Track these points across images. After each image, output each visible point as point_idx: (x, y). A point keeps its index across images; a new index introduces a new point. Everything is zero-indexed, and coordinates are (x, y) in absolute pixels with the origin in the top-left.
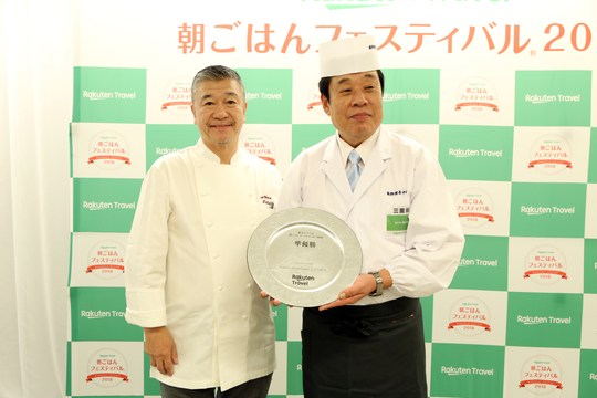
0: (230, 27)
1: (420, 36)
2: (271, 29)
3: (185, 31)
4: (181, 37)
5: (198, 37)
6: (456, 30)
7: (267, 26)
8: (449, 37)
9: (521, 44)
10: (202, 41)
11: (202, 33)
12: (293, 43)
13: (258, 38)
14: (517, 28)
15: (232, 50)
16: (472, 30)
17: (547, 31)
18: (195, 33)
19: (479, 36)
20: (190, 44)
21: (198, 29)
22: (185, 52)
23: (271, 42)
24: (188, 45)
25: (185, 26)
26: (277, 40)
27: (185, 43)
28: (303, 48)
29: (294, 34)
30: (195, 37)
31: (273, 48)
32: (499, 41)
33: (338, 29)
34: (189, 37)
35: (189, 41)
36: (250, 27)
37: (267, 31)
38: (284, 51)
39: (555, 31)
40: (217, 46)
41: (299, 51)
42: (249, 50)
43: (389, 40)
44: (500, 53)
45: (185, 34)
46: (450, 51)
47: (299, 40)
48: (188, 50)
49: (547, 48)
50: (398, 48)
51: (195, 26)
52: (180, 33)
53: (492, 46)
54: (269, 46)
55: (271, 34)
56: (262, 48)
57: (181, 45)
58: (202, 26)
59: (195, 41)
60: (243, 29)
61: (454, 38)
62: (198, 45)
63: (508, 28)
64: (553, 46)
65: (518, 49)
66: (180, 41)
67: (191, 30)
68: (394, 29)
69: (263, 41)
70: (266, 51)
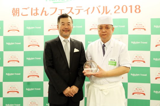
0: (26, 9)
1: (79, 10)
2: (38, 9)
3: (14, 10)
4: (13, 12)
5: (18, 12)
6: (89, 8)
7: (37, 8)
8: (87, 10)
9: (108, 11)
10: (19, 13)
11: (19, 11)
12: (44, 13)
13: (34, 12)
14: (106, 7)
15: (27, 15)
16: (94, 8)
17: (115, 8)
18: (17, 11)
19: (96, 9)
20: (16, 14)
21: (18, 10)
22: (14, 16)
23: (38, 13)
24: (15, 14)
25: (14, 9)
26: (39, 12)
27: (14, 13)
28: (47, 14)
29: (44, 10)
30: (17, 12)
31: (38, 14)
32: (101, 11)
33: (56, 9)
34: (15, 12)
35: (15, 13)
36: (32, 9)
37: (37, 10)
38: (41, 15)
39: (117, 8)
40: (23, 14)
41: (46, 15)
42: (32, 15)
43: (71, 11)
44: (102, 14)
45: (14, 11)
46: (88, 14)
47: (46, 12)
48: (15, 15)
49: (115, 12)
50: (73, 13)
51: (17, 9)
52: (13, 11)
53: (99, 12)
54: (37, 14)
55: (38, 10)
56: (35, 14)
57: (13, 14)
58: (19, 9)
59: (17, 13)
60: (30, 9)
61: (89, 10)
62: (18, 14)
63: (104, 7)
64: (116, 12)
65: (107, 13)
66: (13, 13)
67: (16, 10)
68: (72, 8)
69: (36, 12)
70: (36, 15)
